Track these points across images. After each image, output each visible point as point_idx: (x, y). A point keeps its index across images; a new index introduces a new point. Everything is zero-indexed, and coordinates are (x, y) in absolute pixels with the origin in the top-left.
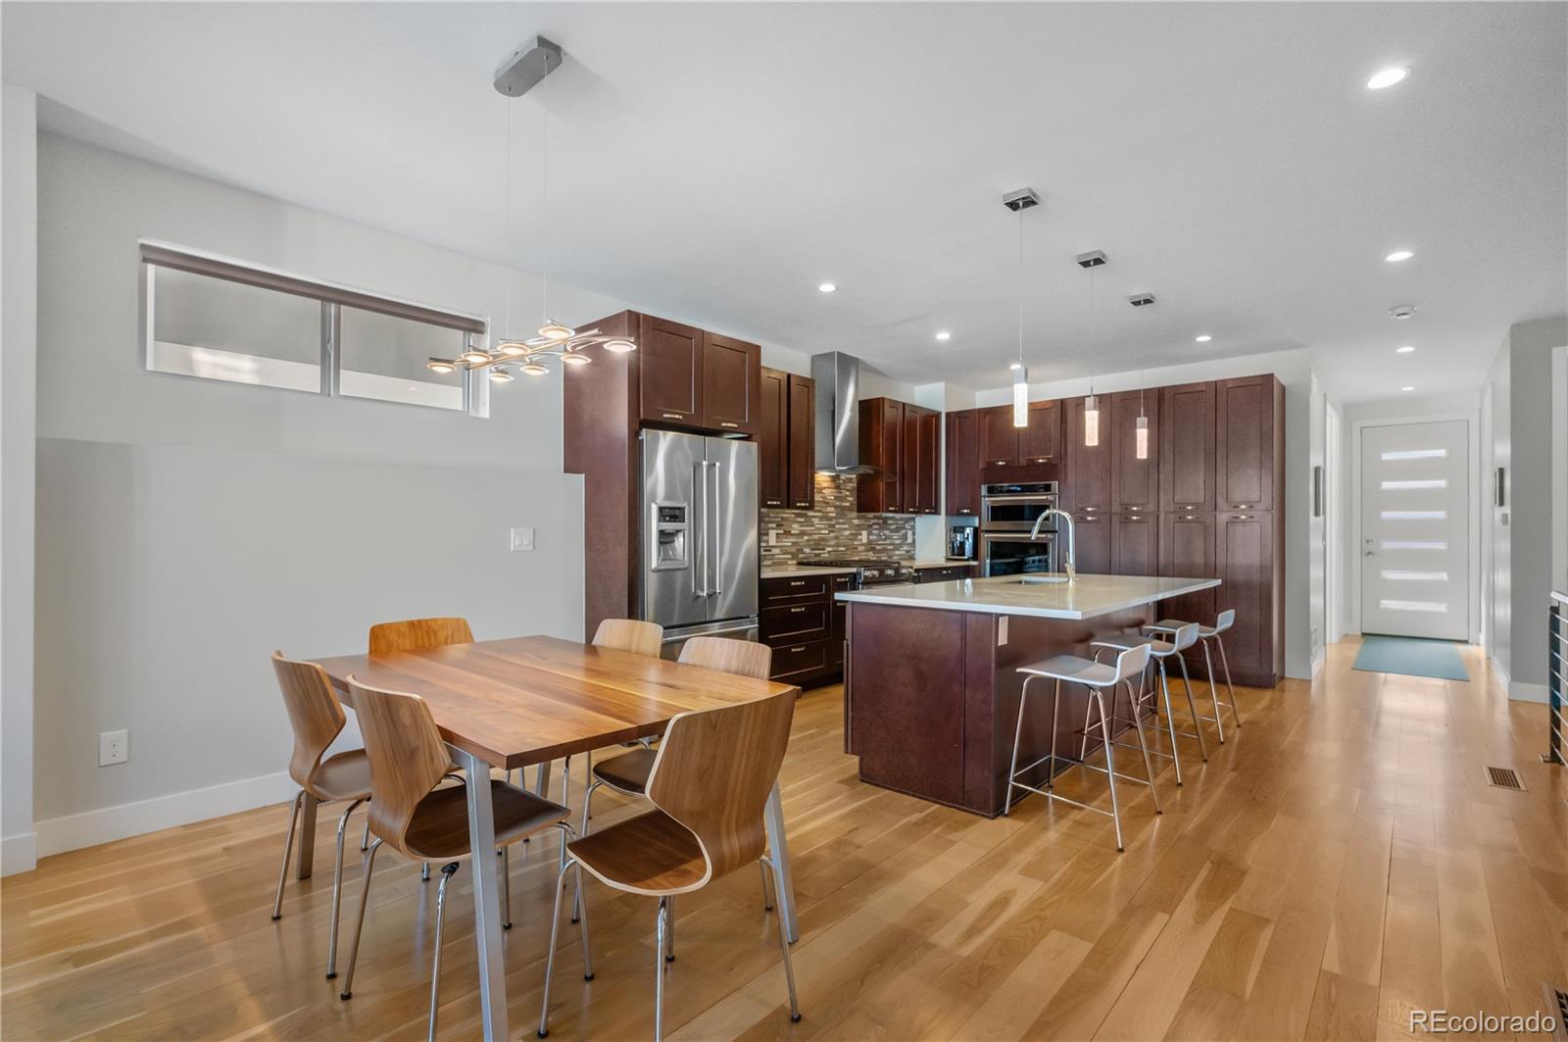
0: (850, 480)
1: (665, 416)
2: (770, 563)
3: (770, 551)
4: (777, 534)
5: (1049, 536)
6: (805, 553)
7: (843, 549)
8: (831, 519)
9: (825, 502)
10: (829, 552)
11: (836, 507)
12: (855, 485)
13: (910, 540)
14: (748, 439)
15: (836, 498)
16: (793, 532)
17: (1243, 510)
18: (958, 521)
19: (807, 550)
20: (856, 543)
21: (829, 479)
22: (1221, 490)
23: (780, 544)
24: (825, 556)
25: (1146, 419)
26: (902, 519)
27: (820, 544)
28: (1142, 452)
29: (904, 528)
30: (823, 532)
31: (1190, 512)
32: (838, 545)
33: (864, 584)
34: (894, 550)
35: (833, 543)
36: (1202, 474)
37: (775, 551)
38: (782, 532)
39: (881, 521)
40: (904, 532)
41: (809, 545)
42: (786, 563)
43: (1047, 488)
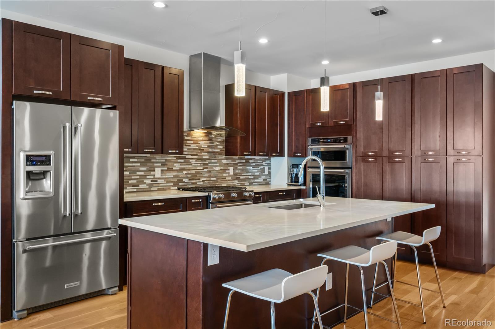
0: (220, 135)
1: (35, 92)
2: (156, 189)
3: (157, 181)
4: (162, 170)
5: (347, 171)
6: (184, 182)
7: (215, 179)
8: (205, 160)
9: (200, 149)
10: (203, 181)
11: (208, 152)
12: (224, 138)
13: (266, 172)
14: (114, 108)
15: (209, 147)
16: (174, 169)
17: (464, 155)
18: (295, 161)
19: (186, 180)
20: (224, 175)
21: (204, 135)
22: (450, 141)
23: (164, 177)
24: (200, 183)
25: (382, 93)
26: (260, 159)
27: (196, 176)
28: (379, 116)
29: (262, 165)
30: (199, 168)
31: (431, 156)
32: (210, 176)
33: (213, 203)
34: (254, 178)
35: (206, 175)
36: (438, 131)
37: (159, 181)
38: (166, 169)
39: (244, 161)
40: (262, 167)
41: (187, 177)
42: (169, 189)
43: (345, 140)
